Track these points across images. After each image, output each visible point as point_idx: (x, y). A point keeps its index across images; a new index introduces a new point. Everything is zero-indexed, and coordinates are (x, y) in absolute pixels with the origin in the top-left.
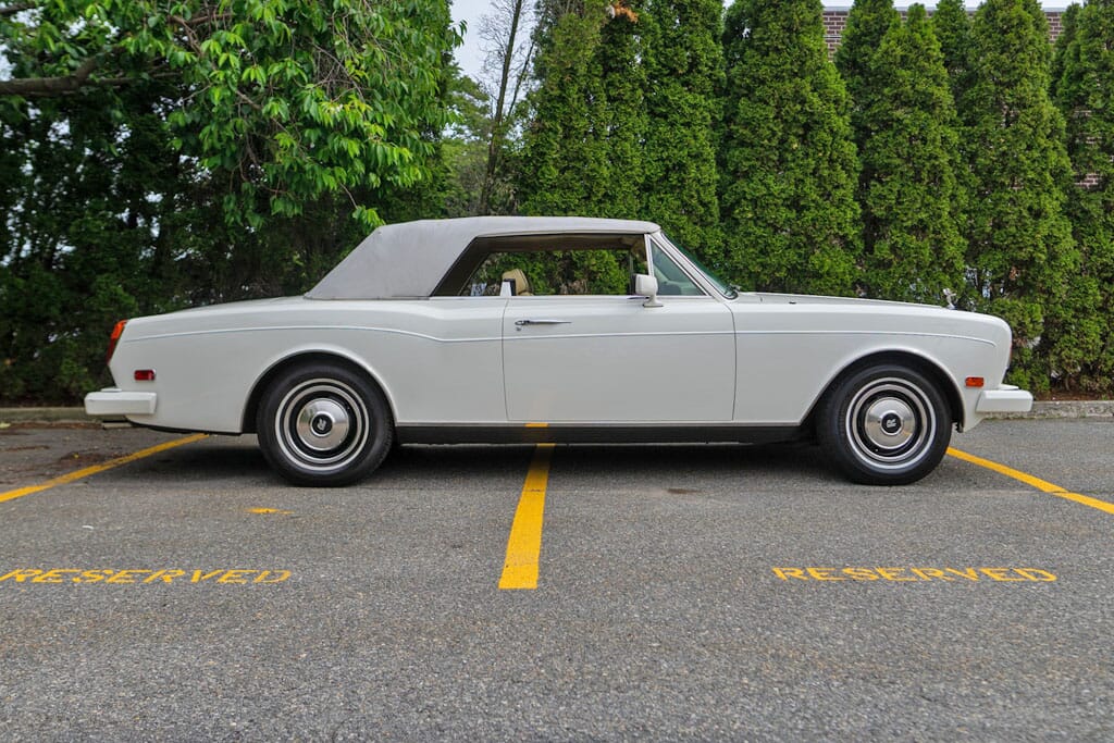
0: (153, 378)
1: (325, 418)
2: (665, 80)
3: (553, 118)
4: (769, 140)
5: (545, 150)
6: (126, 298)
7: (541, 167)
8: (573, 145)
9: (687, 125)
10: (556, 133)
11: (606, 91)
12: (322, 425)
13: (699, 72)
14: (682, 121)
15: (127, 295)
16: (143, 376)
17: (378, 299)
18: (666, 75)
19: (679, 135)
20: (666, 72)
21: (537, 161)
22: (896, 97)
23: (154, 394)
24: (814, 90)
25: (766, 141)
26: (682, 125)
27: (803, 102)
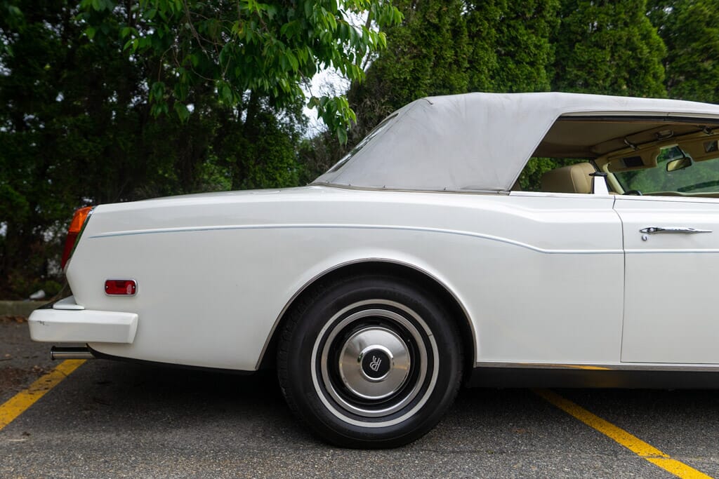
0: (134, 292)
1: (379, 354)
2: (512, 22)
3: (428, 45)
4: (604, 80)
5: (420, 75)
6: (18, 197)
7: (414, 91)
8: (441, 73)
9: (532, 64)
10: (429, 60)
11: (468, 27)
12: (376, 364)
13: (544, 17)
14: (528, 60)
15: (17, 194)
16: (118, 288)
17: (445, 191)
18: (513, 19)
19: (526, 72)
20: (514, 16)
21: (412, 85)
22: (706, 50)
23: (135, 315)
24: (642, 39)
25: (601, 82)
26: (527, 63)
27: (634, 49)
